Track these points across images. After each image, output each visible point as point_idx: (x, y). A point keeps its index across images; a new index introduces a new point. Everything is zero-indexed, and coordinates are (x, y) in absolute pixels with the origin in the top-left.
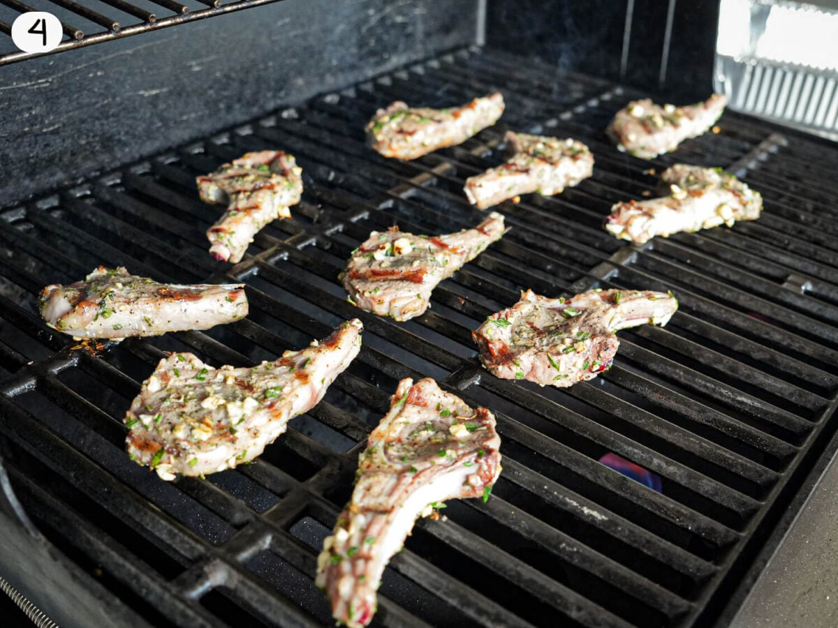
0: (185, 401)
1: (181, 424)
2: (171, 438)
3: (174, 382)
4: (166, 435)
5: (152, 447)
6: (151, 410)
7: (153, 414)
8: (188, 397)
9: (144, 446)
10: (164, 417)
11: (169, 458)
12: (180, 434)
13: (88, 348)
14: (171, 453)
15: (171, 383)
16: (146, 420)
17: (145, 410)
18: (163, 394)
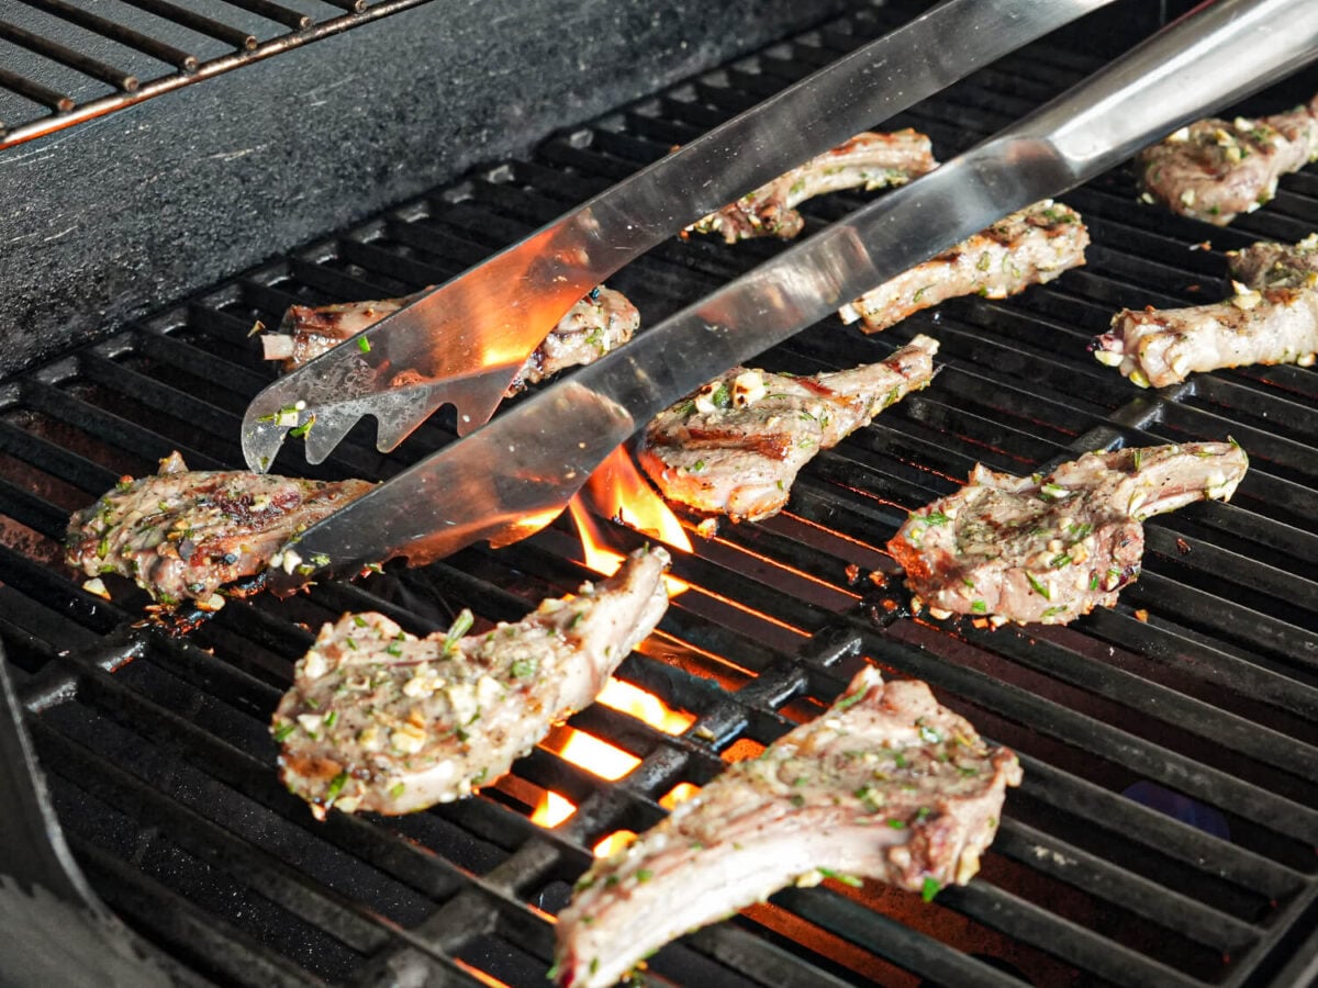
0: (372, 686)
1: (371, 726)
2: (357, 752)
3: (350, 658)
4: (349, 748)
5: (325, 769)
6: (315, 706)
7: (322, 713)
8: (378, 680)
9: (313, 768)
10: (341, 717)
11: (356, 787)
12: (372, 744)
13: (160, 624)
14: (361, 777)
15: (344, 660)
16: (311, 722)
17: (304, 707)
18: (333, 679)
